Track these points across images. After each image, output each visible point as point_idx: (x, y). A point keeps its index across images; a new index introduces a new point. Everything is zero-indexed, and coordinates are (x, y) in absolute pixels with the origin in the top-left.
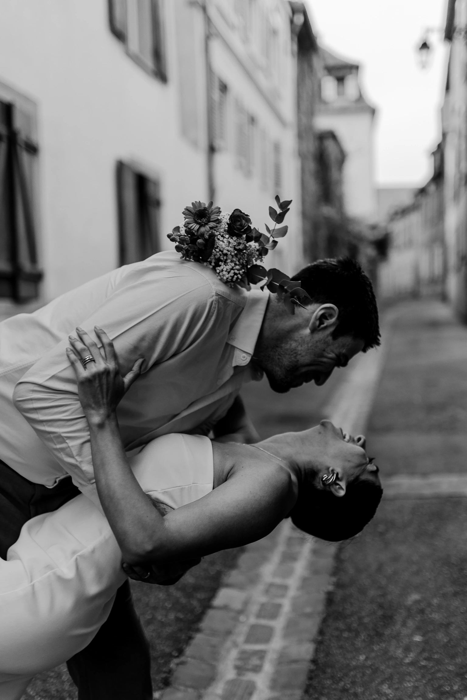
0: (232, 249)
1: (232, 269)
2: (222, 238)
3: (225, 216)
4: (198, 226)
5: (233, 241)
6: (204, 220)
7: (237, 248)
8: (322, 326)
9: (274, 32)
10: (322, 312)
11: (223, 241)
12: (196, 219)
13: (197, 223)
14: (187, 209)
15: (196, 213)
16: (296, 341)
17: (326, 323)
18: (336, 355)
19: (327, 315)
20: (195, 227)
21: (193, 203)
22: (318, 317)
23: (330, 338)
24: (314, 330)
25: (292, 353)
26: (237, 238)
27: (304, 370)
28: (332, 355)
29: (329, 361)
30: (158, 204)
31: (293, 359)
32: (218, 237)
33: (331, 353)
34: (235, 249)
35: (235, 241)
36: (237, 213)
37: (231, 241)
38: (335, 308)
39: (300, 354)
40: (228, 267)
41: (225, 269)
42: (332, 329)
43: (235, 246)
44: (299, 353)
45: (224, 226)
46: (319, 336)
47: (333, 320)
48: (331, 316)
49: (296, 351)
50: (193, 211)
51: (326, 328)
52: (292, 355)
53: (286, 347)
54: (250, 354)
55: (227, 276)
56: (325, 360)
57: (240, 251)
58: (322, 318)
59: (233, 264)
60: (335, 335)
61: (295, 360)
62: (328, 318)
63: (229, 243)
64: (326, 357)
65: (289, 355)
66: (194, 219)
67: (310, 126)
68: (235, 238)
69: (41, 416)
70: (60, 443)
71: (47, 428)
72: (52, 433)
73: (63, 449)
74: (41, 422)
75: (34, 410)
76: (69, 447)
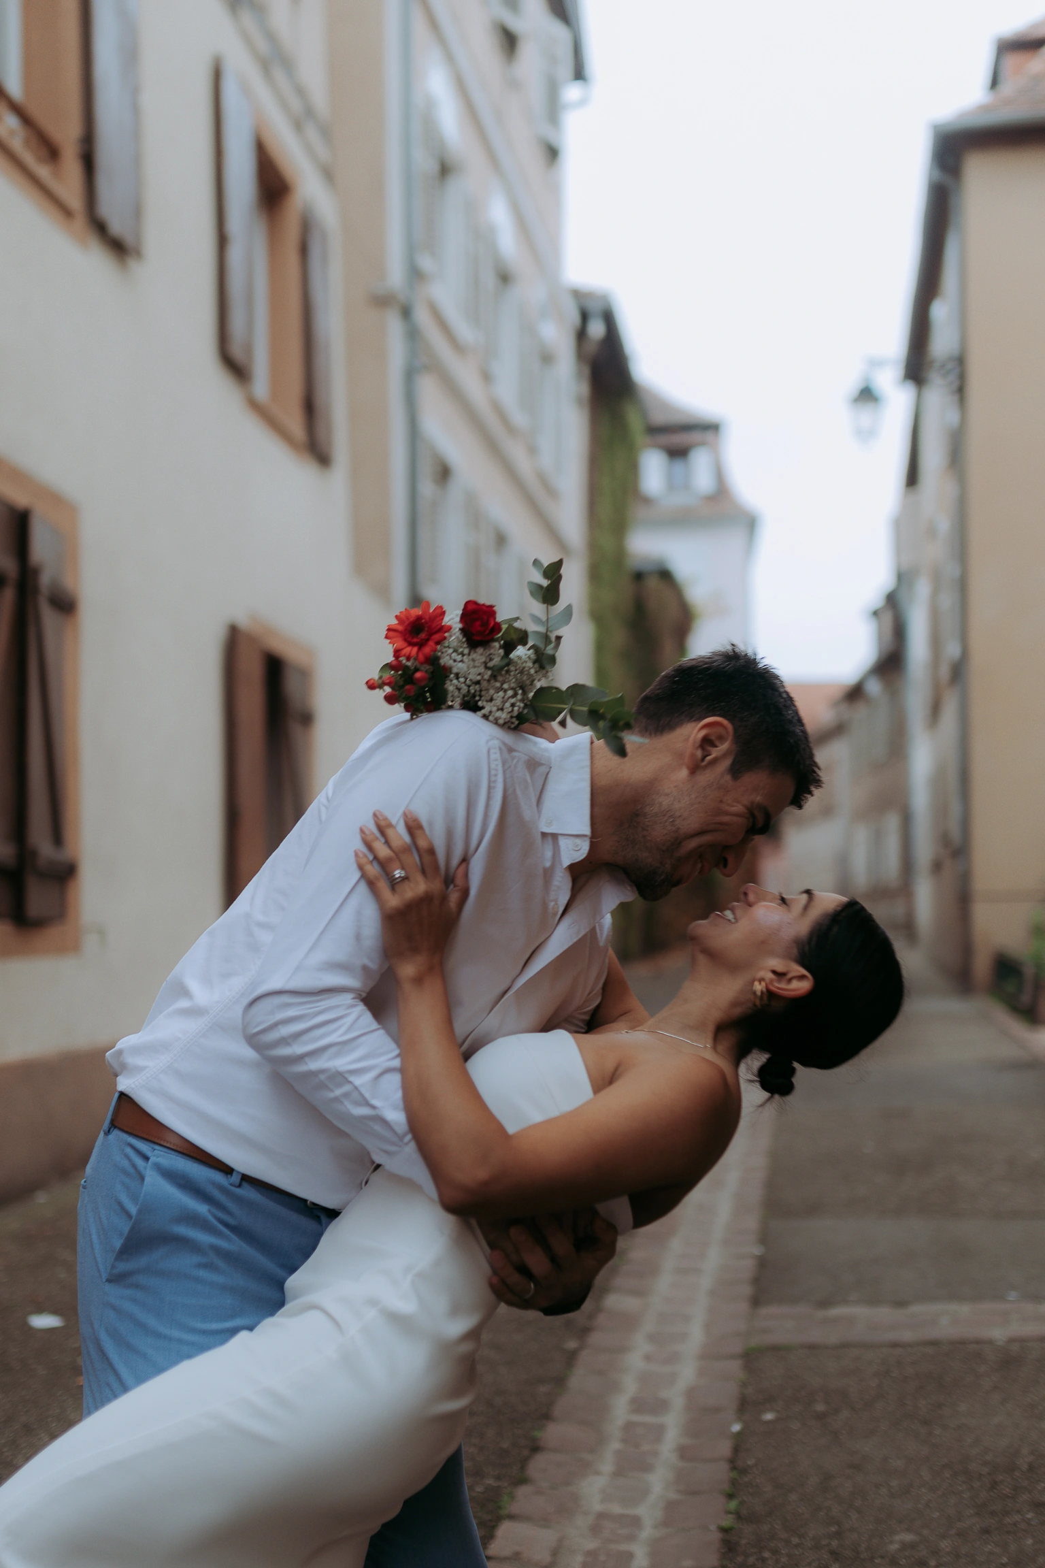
0: (482, 670)
1: (504, 702)
2: (460, 656)
3: (453, 618)
4: (415, 649)
5: (479, 655)
6: (423, 635)
7: (491, 664)
8: (709, 759)
9: (547, 358)
10: (703, 734)
11: (462, 661)
12: (409, 639)
13: (413, 644)
14: (390, 629)
15: (406, 630)
16: (667, 795)
17: (715, 753)
18: (745, 806)
19: (713, 738)
20: (411, 651)
21: (396, 616)
22: (698, 744)
23: (728, 778)
24: (695, 769)
25: (665, 818)
26: (484, 650)
27: (693, 844)
28: (738, 808)
29: (735, 819)
30: (307, 719)
31: (669, 828)
32: (453, 658)
33: (735, 804)
34: (487, 668)
35: (482, 655)
36: (470, 607)
37: (475, 656)
38: (725, 722)
39: (680, 816)
40: (498, 702)
41: (494, 709)
42: (727, 763)
43: (485, 663)
44: (678, 814)
45: (455, 637)
47: (724, 747)
48: (721, 738)
49: (672, 813)
50: (400, 628)
51: (715, 761)
52: (666, 821)
53: (653, 811)
54: (585, 836)
55: (503, 716)
56: (726, 819)
58: (707, 742)
59: (501, 694)
60: (736, 771)
61: (674, 828)
62: (717, 743)
63: (473, 660)
64: (727, 813)
65: (661, 823)
66: (405, 640)
67: (620, 554)
68: (480, 650)
69: (298, 1049)
70: (339, 1085)
71: (313, 1065)
72: (322, 1071)
73: (346, 1095)
74: (301, 1058)
75: (284, 1041)
76: (356, 1088)
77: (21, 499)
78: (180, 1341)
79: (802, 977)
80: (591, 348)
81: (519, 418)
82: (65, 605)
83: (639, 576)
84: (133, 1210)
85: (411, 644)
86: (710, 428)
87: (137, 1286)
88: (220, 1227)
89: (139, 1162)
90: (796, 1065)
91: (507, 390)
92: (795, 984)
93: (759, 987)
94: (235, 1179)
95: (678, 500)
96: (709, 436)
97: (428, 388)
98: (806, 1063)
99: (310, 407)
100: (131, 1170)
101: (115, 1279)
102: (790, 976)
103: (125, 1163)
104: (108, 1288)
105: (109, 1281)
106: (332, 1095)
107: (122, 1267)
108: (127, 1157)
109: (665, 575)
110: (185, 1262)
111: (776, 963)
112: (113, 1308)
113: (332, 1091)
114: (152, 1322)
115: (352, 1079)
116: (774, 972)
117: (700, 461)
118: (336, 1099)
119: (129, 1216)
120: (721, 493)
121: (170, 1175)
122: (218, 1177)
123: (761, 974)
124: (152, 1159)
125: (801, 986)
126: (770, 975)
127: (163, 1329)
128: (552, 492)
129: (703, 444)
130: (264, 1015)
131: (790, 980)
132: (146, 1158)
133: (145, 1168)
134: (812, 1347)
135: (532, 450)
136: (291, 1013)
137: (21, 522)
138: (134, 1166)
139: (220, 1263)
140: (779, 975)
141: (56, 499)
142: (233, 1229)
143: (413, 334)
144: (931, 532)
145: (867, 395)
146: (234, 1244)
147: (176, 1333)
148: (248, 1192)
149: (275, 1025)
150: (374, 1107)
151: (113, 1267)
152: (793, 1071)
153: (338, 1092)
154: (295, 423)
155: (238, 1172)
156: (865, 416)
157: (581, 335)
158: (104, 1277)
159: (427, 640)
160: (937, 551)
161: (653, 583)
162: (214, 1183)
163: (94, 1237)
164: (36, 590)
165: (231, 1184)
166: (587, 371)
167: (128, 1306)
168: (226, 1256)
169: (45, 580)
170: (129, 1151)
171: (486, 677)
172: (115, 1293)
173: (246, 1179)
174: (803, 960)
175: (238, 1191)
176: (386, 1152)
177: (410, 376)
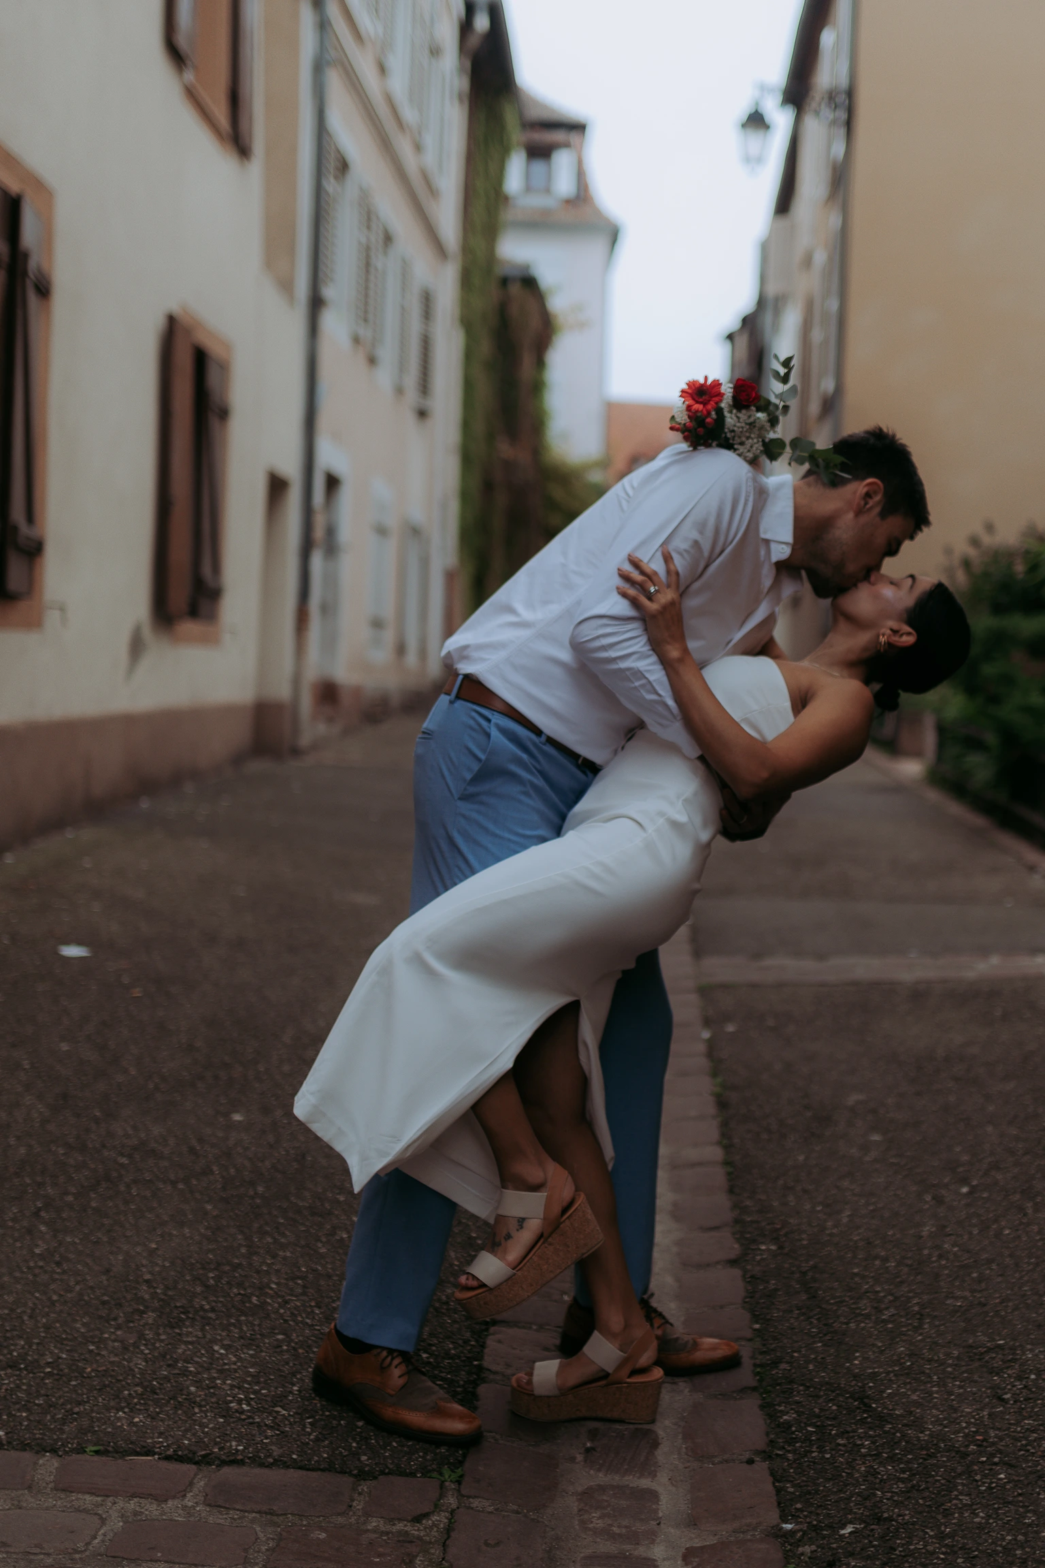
0: (743, 425)
2: (730, 414)
3: (726, 389)
4: (701, 406)
5: (742, 415)
6: (705, 398)
7: (749, 422)
8: (868, 506)
9: (435, 51)
10: (865, 490)
11: (732, 418)
12: (696, 399)
13: (700, 403)
14: (683, 391)
15: (693, 393)
19: (871, 493)
20: (699, 407)
21: (687, 384)
22: (862, 497)
23: (878, 519)
24: (858, 513)
26: (746, 412)
32: (726, 415)
34: (746, 424)
35: (744, 415)
36: (741, 383)
37: (739, 415)
38: (880, 482)
40: (748, 446)
41: (746, 451)
43: (746, 420)
45: (729, 401)
46: (864, 519)
47: (879, 498)
48: (876, 493)
50: (690, 391)
54: (789, 544)
57: (750, 424)
58: (866, 497)
59: (750, 441)
62: (873, 496)
63: (739, 418)
66: (693, 399)
67: (491, 257)
68: (744, 411)
69: (613, 654)
70: (639, 679)
71: (623, 665)
72: (628, 669)
73: (643, 686)
74: (615, 660)
75: (604, 648)
76: (650, 682)
77: (14, 186)
78: (509, 840)
79: (909, 634)
80: (474, 41)
81: (409, 114)
82: (44, 290)
83: (505, 281)
84: (483, 757)
85: (697, 402)
86: (578, 128)
87: (482, 803)
88: (534, 770)
89: (484, 723)
90: (900, 691)
91: (398, 84)
92: (905, 638)
93: (882, 639)
94: (543, 739)
95: (536, 201)
96: (573, 137)
97: (335, 82)
98: (906, 690)
99: (235, 99)
100: (476, 727)
101: (465, 798)
102: (901, 632)
103: (472, 723)
104: (459, 803)
105: (460, 799)
106: (633, 685)
107: (472, 790)
108: (474, 719)
109: (529, 283)
110: (513, 789)
111: (892, 624)
112: (464, 816)
113: (633, 683)
114: (491, 827)
115: (647, 675)
116: (892, 630)
117: (563, 161)
118: (635, 688)
119: (479, 760)
120: (582, 196)
121: (504, 731)
122: (533, 736)
123: (883, 631)
124: (493, 721)
125: (908, 639)
126: (889, 632)
127: (498, 832)
128: (433, 192)
129: (567, 145)
130: (589, 631)
131: (902, 635)
132: (489, 720)
133: (490, 728)
134: (754, 986)
135: (418, 148)
136: (609, 630)
137: (14, 205)
138: (480, 725)
139: (531, 792)
140: (895, 632)
141: (39, 185)
142: (539, 771)
143: (323, 25)
144: (808, 262)
145: (756, 121)
146: (540, 782)
147: (507, 835)
148: (549, 749)
149: (598, 637)
150: (659, 695)
151: (465, 789)
152: (898, 695)
153: (637, 684)
154: (221, 114)
155: (545, 734)
156: (755, 139)
157: (466, 27)
158: (456, 796)
159: (709, 401)
160: (809, 283)
161: (515, 289)
162: (531, 740)
163: (446, 773)
164: (25, 273)
165: (541, 742)
166: (468, 64)
167: (475, 815)
168: (535, 787)
169: (32, 264)
170: (474, 714)
171: (745, 429)
172: (464, 807)
173: (551, 741)
174: (910, 622)
175: (544, 747)
176: (661, 725)
177: (319, 68)
